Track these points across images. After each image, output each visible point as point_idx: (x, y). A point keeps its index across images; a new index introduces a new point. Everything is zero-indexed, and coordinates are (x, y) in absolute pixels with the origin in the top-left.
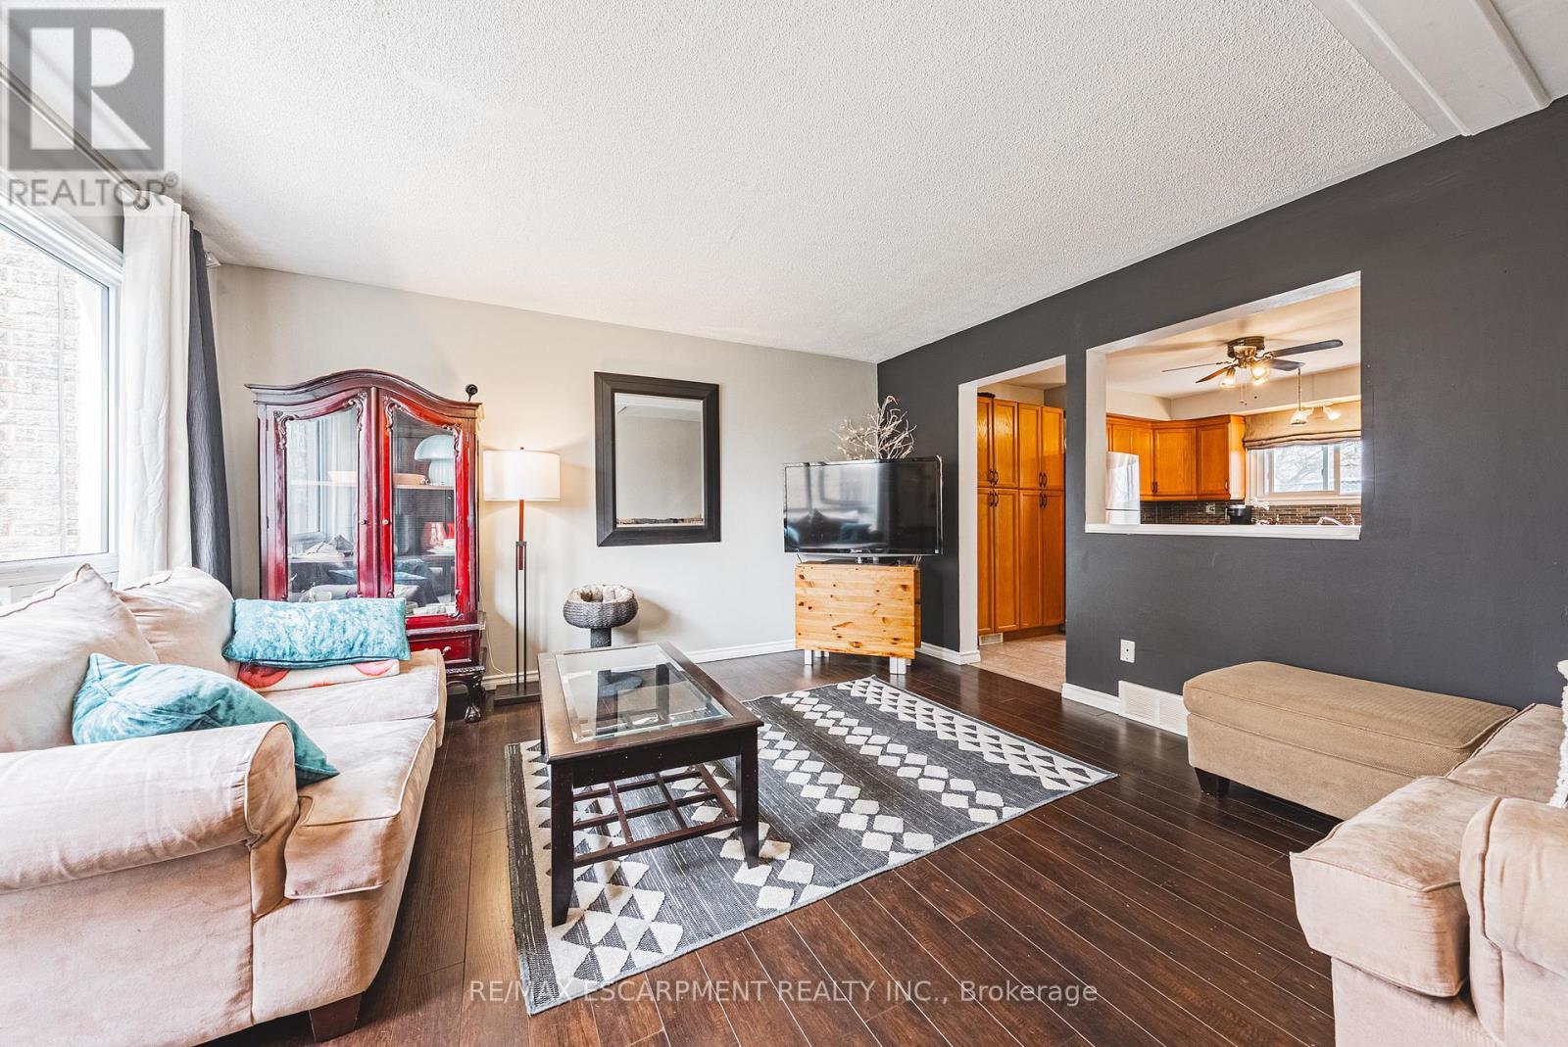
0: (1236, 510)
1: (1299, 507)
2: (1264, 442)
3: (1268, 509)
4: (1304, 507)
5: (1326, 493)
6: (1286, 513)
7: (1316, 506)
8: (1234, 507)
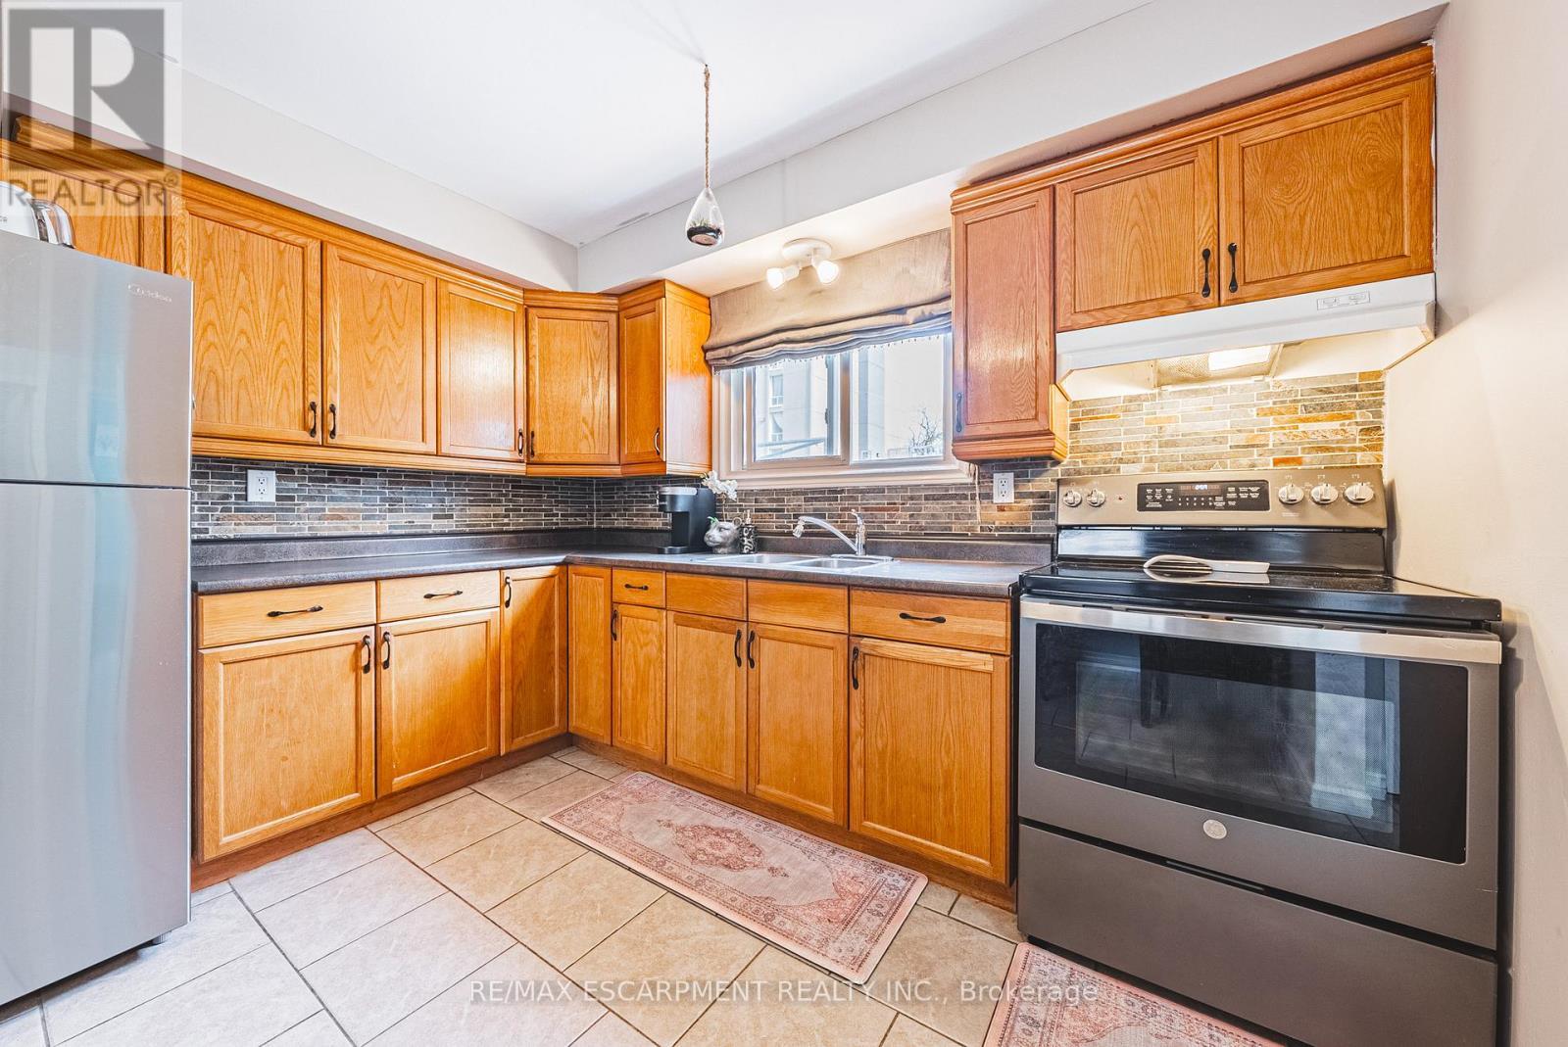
0: (673, 498)
1: (787, 492)
2: (734, 350)
3: (733, 496)
4: (796, 493)
5: (829, 462)
6: (769, 505)
7: (814, 491)
8: (668, 490)
